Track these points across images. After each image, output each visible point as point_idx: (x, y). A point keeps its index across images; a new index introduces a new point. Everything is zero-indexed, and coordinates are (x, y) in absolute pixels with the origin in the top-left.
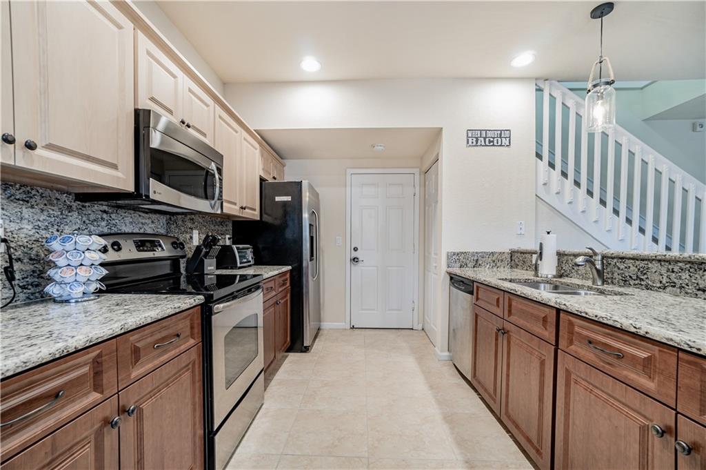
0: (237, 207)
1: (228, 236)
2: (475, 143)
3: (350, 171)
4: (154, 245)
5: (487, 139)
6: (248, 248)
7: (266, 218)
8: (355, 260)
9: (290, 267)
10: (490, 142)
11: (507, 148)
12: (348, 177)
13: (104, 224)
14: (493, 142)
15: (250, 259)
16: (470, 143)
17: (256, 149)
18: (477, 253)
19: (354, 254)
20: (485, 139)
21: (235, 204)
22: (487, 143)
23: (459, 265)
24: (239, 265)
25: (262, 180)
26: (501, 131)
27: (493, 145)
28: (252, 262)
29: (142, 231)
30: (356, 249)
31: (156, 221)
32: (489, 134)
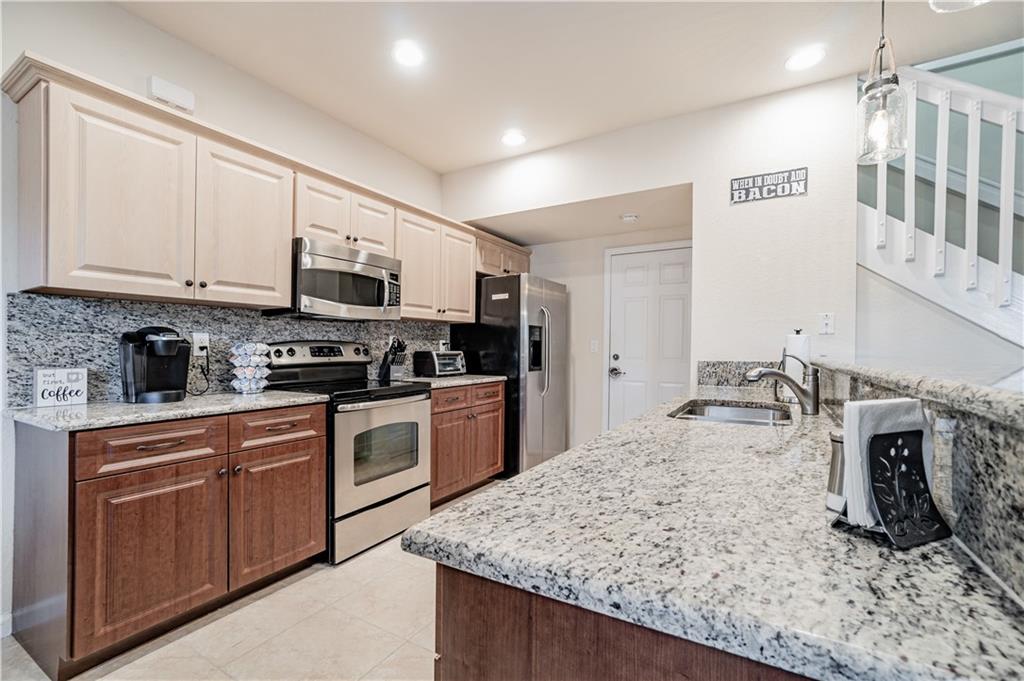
0: (434, 311)
1: (442, 342)
2: (743, 198)
3: (609, 252)
4: (333, 351)
5: (765, 189)
6: (457, 355)
7: (485, 319)
8: (614, 371)
9: (505, 378)
10: (769, 192)
11: (800, 198)
12: (607, 260)
13: (287, 333)
14: (775, 191)
15: (460, 367)
16: (736, 199)
17: (470, 243)
18: (745, 363)
19: (614, 364)
20: (761, 189)
21: (430, 307)
22: (765, 195)
23: (715, 381)
24: (438, 373)
25: (480, 276)
26: (790, 172)
27: (777, 196)
28: (463, 370)
29: (326, 338)
30: (616, 357)
31: (342, 328)
32: (769, 180)
